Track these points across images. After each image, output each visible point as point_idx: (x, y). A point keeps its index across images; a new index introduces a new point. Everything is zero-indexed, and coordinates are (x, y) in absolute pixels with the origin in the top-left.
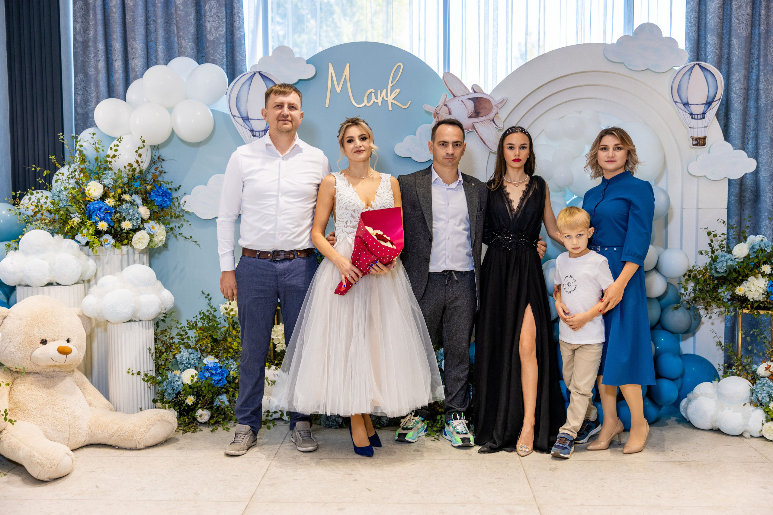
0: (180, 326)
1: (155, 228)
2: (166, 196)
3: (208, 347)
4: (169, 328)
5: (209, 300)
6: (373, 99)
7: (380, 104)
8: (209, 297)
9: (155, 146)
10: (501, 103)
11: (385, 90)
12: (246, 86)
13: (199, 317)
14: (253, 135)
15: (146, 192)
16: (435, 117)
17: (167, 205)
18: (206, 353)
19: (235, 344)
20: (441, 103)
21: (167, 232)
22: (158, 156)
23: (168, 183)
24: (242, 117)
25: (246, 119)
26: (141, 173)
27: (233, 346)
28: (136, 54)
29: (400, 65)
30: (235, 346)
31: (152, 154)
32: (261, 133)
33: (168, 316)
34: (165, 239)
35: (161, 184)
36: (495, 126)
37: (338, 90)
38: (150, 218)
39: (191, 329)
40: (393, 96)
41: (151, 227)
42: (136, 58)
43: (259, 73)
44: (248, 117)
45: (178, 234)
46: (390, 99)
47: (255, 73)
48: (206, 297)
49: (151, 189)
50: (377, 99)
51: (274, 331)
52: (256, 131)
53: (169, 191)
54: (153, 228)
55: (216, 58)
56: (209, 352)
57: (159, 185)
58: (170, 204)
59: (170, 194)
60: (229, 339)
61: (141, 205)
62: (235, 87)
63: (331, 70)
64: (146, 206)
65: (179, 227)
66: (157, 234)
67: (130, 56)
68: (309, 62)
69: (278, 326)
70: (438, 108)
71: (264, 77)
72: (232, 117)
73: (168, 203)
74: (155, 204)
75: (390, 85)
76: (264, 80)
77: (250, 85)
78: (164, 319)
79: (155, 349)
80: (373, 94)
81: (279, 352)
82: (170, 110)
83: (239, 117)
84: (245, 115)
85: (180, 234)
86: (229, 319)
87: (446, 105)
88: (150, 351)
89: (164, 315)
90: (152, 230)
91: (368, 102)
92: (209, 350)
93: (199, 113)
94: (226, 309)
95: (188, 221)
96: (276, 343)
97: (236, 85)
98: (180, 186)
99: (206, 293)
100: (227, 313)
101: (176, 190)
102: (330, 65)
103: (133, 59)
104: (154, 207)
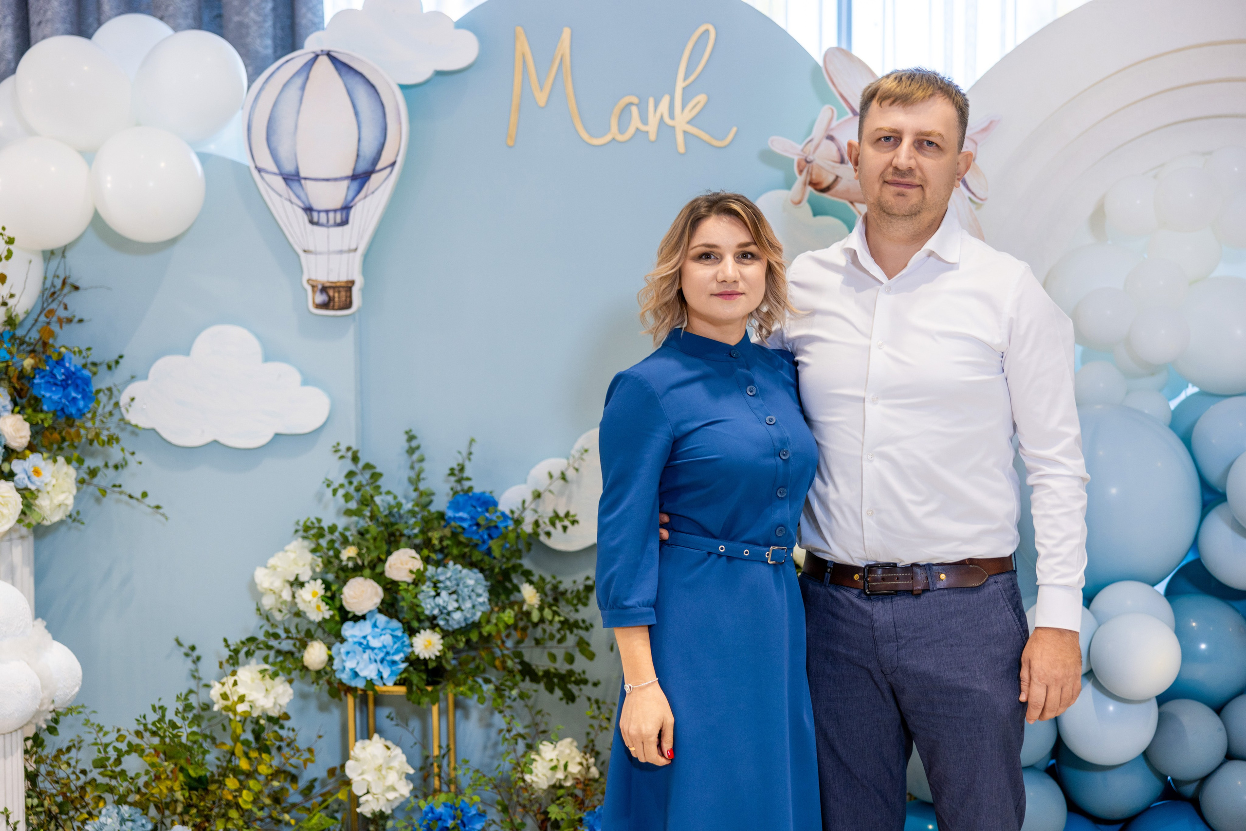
0: (106, 740)
1: (43, 473)
2: (77, 388)
3: (176, 801)
4: (74, 745)
5: (194, 662)
6: (636, 122)
7: (652, 136)
8: (195, 654)
9: (52, 252)
10: (985, 130)
11: (666, 100)
12: (293, 92)
13: (152, 717)
14: (312, 222)
15: (22, 375)
16: (801, 172)
17: (79, 410)
18: (174, 813)
19: (246, 796)
20: (818, 132)
21: (81, 482)
22: (62, 277)
23: (80, 352)
24: (281, 174)
25: (292, 178)
26: (10, 325)
27: (240, 801)
28: (45, 12)
29: (707, 31)
30: (246, 802)
31: (46, 272)
32: (331, 215)
33: (61, 718)
34: (70, 501)
35: (60, 353)
36: (968, 194)
37: (541, 98)
38: (32, 447)
39: (128, 752)
40: (689, 114)
41: (30, 471)
42: (47, 21)
43: (328, 54)
44: (297, 174)
45: (110, 486)
46: (681, 121)
47: (317, 56)
48: (187, 655)
49: (35, 368)
50: (644, 120)
51: (357, 760)
52: (319, 212)
53: (86, 373)
54: (37, 472)
55: (246, 20)
56: (181, 814)
57: (55, 357)
58: (86, 406)
59: (87, 382)
60: (231, 783)
61: (7, 411)
62: (264, 94)
63: (523, 46)
64: (19, 413)
65: (116, 467)
66: (49, 488)
67: (34, 19)
68: (463, 24)
69: (367, 742)
70: (811, 147)
71: (340, 66)
72: (255, 173)
73: (81, 404)
74: (45, 408)
75: (680, 85)
76: (340, 74)
77: (303, 88)
78: (53, 724)
79: (27, 808)
80: (634, 109)
81: (369, 815)
82: (89, 155)
83: (275, 174)
84: (289, 168)
85: (114, 486)
86: (233, 725)
87: (831, 138)
88: (8, 817)
89: (49, 717)
90: (35, 478)
91: (622, 131)
92: (180, 809)
93: (163, 165)
94: (225, 696)
95: (133, 453)
96: (359, 794)
97: (268, 87)
98: (121, 357)
99: (187, 643)
100: (227, 708)
101: (109, 367)
102: (519, 30)
103: (40, 23)
104: (42, 416)
